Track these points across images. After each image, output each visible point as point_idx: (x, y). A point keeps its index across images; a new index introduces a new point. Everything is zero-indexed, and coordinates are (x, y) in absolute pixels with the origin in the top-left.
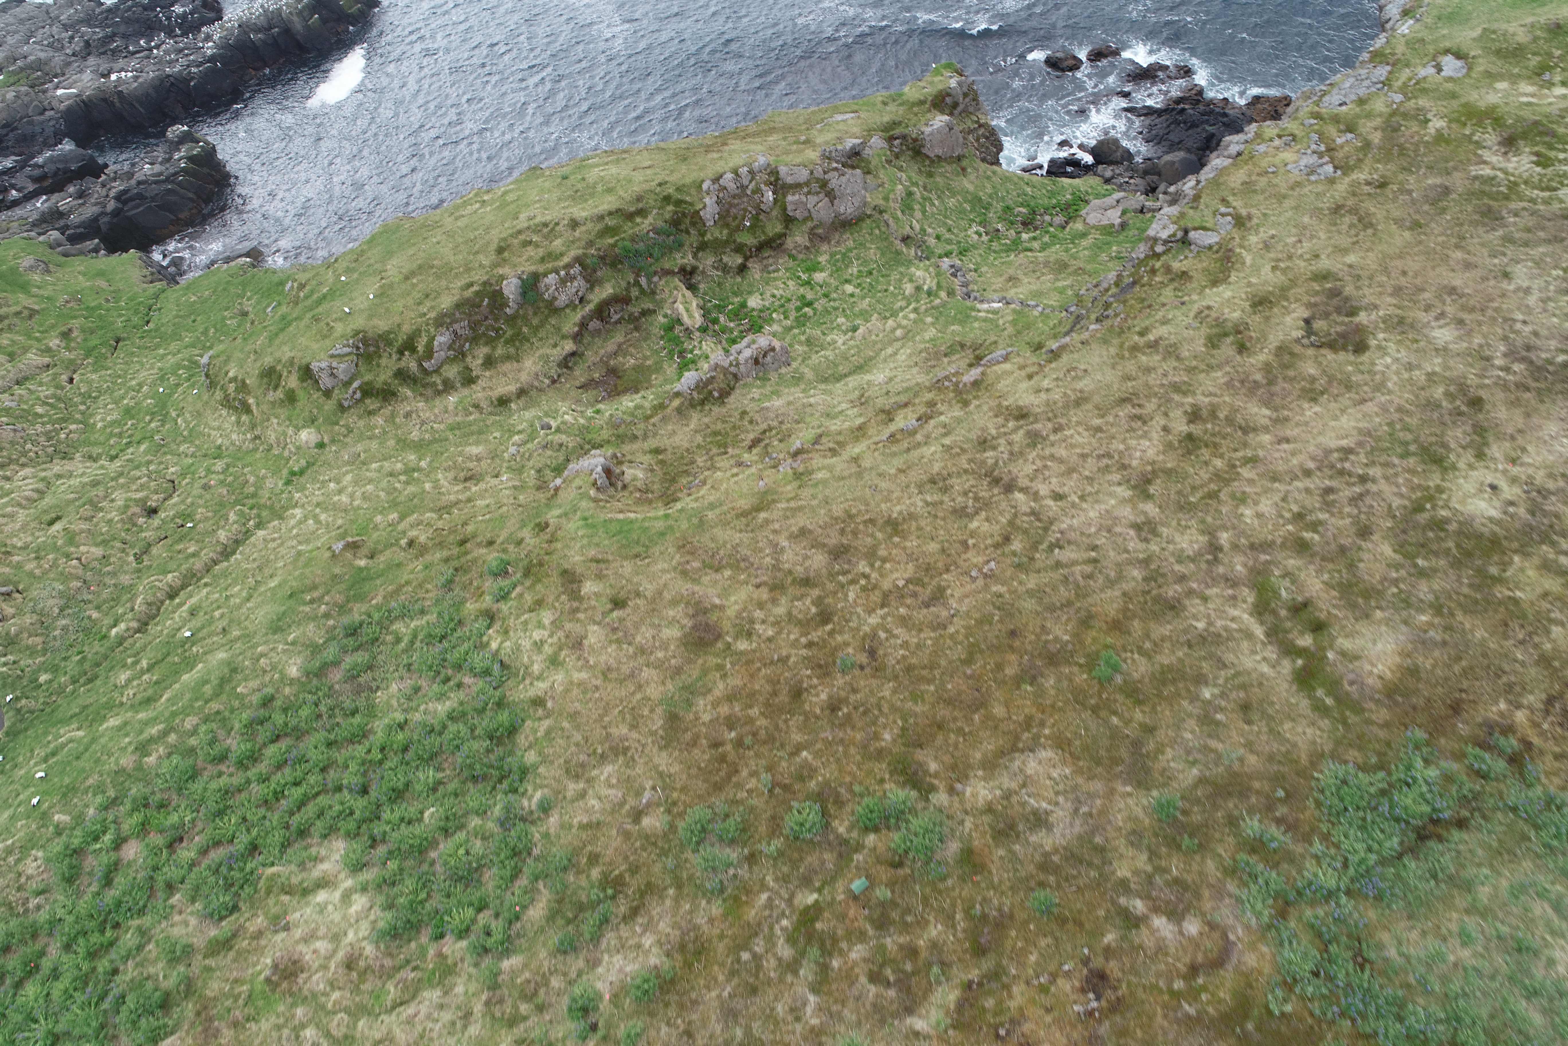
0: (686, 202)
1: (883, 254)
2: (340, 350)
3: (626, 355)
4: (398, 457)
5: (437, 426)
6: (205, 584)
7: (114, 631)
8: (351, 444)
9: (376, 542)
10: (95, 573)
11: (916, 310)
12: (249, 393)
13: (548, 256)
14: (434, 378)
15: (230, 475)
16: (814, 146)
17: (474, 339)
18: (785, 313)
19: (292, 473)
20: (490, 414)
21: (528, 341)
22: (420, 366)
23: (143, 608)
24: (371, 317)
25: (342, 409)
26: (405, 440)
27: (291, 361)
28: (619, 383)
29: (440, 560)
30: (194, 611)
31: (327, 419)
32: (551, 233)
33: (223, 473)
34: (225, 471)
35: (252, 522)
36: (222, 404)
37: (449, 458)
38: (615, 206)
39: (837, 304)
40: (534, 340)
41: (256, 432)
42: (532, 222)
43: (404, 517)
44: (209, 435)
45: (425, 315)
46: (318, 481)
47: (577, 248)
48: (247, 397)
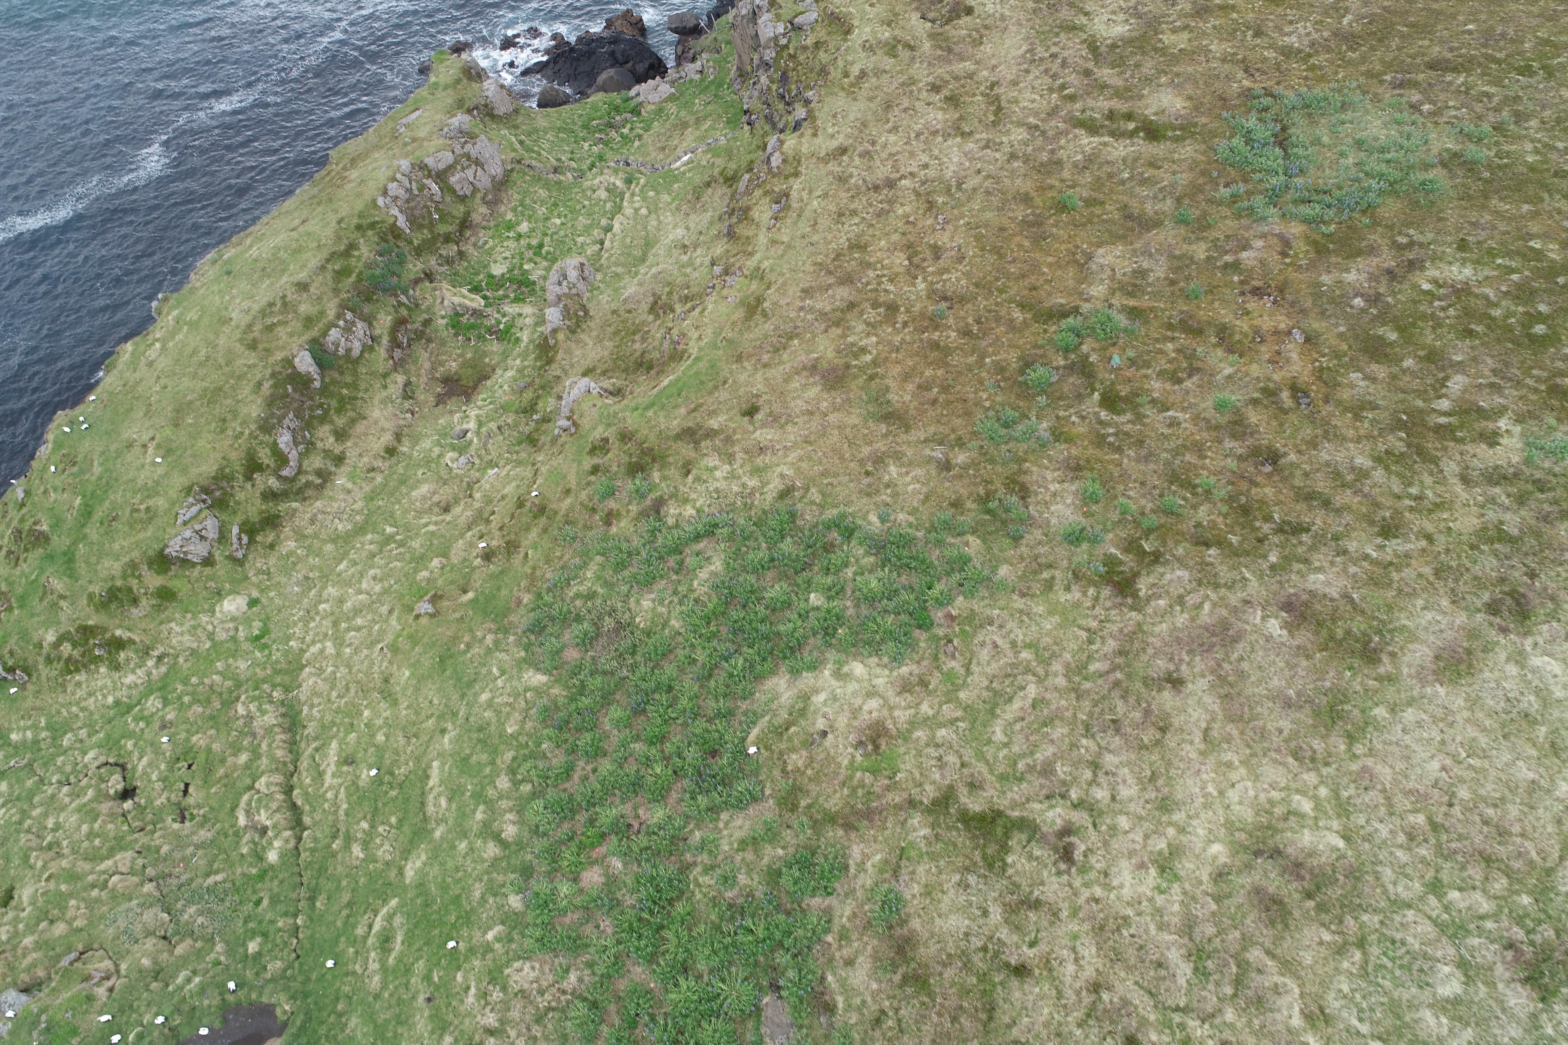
0: (377, 223)
1: (548, 190)
2: (187, 513)
3: (442, 364)
4: (353, 547)
5: (355, 507)
6: (317, 750)
7: (272, 856)
8: (284, 580)
9: (452, 582)
10: (154, 866)
11: (633, 195)
12: (105, 630)
13: (309, 322)
14: (303, 479)
15: (180, 698)
16: (424, 139)
17: (309, 425)
18: (531, 260)
19: (258, 638)
20: (391, 467)
21: (356, 398)
22: (279, 477)
23: (278, 816)
24: (184, 471)
25: (240, 562)
26: (338, 537)
27: (133, 565)
28: (464, 382)
29: (539, 535)
30: (349, 761)
31: (233, 581)
32: (286, 305)
33: (165, 706)
34: (166, 702)
35: (275, 694)
36: (71, 672)
37: (406, 512)
38: (325, 254)
39: (562, 233)
40: (361, 395)
41: (156, 653)
42: (253, 312)
43: (445, 555)
44: (83, 709)
45: (242, 433)
46: (295, 624)
47: (329, 300)
48: (108, 635)
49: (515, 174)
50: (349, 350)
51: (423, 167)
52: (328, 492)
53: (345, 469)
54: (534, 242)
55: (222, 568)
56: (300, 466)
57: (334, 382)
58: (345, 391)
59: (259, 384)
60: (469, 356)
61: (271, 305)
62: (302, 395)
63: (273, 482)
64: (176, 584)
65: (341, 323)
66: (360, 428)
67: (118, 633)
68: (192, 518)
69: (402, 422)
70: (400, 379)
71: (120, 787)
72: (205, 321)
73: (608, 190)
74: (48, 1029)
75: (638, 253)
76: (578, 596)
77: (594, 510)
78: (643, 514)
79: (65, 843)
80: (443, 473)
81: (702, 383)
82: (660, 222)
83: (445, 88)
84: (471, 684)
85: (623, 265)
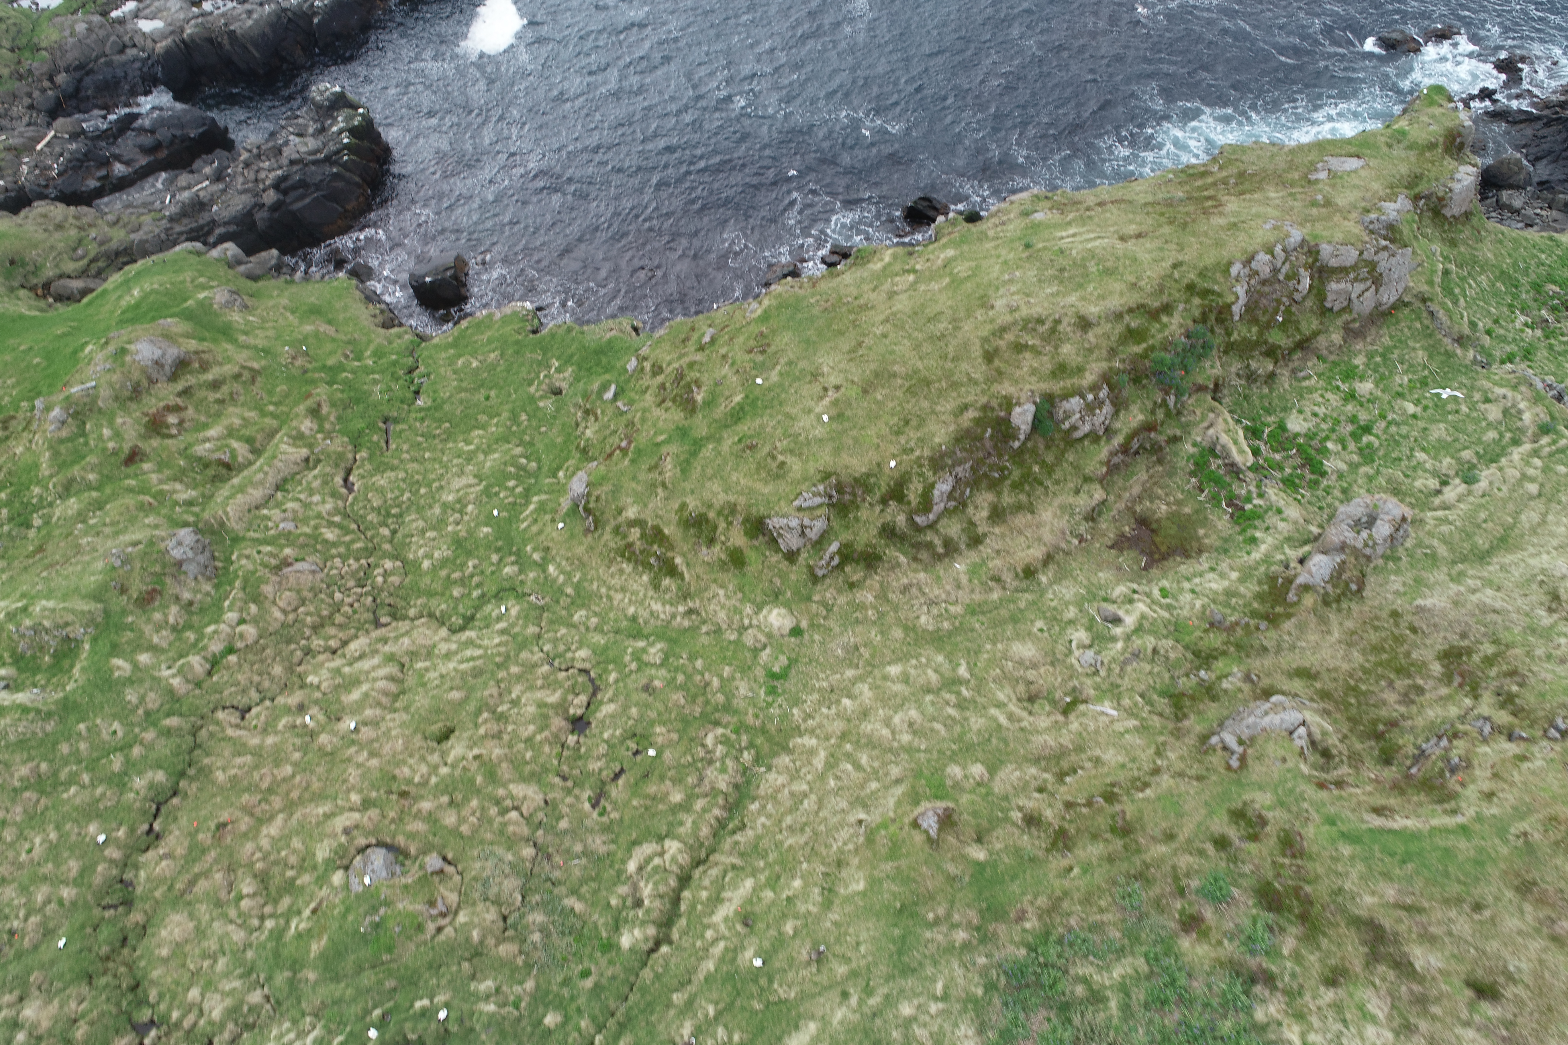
0: (1213, 292)
1: (1430, 357)
2: (809, 499)
3: (1152, 498)
4: (918, 656)
5: (952, 609)
6: (734, 867)
7: (626, 941)
8: (837, 630)
9: (975, 814)
10: (546, 832)
11: (1536, 453)
12: (671, 548)
13: (1061, 370)
14: (929, 536)
15: (676, 670)
16: (1339, 210)
17: (975, 482)
18: (1342, 442)
19: (773, 676)
20: (1016, 590)
21: (1041, 484)
22: (910, 520)
23: (657, 903)
24: (837, 451)
25: (815, 579)
26: (914, 629)
27: (732, 509)
28: (1158, 539)
29: (1100, 858)
30: (747, 919)
31: (796, 593)
32: (1053, 335)
33: (662, 665)
34: (664, 663)
35: (746, 754)
36: (623, 556)
37: (992, 662)
38: (1133, 299)
39: (1404, 430)
40: (1048, 483)
41: (691, 604)
42: (1017, 315)
43: (992, 770)
44: (609, 598)
45: (912, 450)
46: (813, 689)
47: (1098, 360)
48: (670, 554)
49: (1406, 311)
50: (1074, 428)
51: (1313, 252)
52: (940, 569)
53: (973, 556)
54: (1363, 417)
55: (796, 574)
56: (936, 522)
57: (1034, 451)
58: (1036, 469)
59: (965, 408)
60: (1187, 510)
61: (1040, 321)
62: (995, 447)
63: (901, 520)
64: (751, 555)
65: (1090, 397)
66: (1020, 520)
67: (678, 560)
68: (810, 508)
69: (1063, 545)
70: (1099, 495)
71: (579, 712)
72: (969, 286)
73: (1505, 412)
74: (377, 926)
75: (1482, 542)
76: (1085, 981)
77: (1181, 892)
78: (1235, 968)
79: (510, 728)
80: (1060, 648)
81: (1446, 875)
82: (1543, 522)
83: (1410, 147)
84: (907, 971)
85: (1452, 550)
